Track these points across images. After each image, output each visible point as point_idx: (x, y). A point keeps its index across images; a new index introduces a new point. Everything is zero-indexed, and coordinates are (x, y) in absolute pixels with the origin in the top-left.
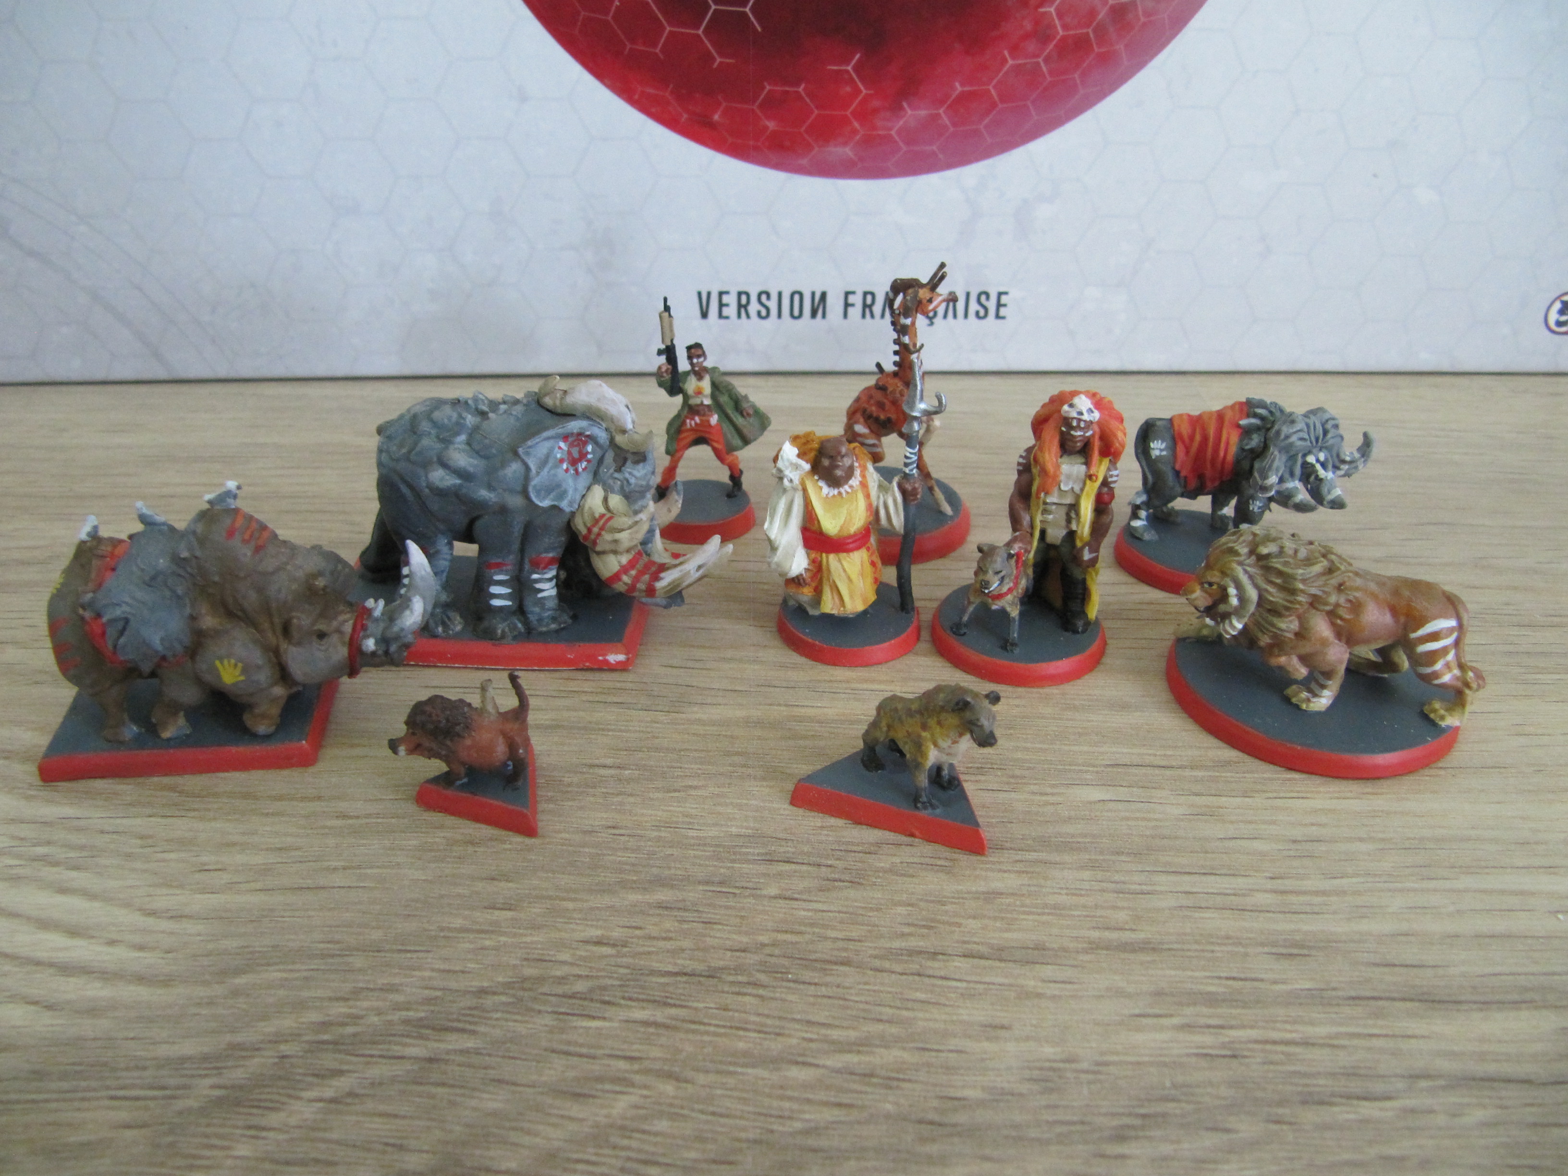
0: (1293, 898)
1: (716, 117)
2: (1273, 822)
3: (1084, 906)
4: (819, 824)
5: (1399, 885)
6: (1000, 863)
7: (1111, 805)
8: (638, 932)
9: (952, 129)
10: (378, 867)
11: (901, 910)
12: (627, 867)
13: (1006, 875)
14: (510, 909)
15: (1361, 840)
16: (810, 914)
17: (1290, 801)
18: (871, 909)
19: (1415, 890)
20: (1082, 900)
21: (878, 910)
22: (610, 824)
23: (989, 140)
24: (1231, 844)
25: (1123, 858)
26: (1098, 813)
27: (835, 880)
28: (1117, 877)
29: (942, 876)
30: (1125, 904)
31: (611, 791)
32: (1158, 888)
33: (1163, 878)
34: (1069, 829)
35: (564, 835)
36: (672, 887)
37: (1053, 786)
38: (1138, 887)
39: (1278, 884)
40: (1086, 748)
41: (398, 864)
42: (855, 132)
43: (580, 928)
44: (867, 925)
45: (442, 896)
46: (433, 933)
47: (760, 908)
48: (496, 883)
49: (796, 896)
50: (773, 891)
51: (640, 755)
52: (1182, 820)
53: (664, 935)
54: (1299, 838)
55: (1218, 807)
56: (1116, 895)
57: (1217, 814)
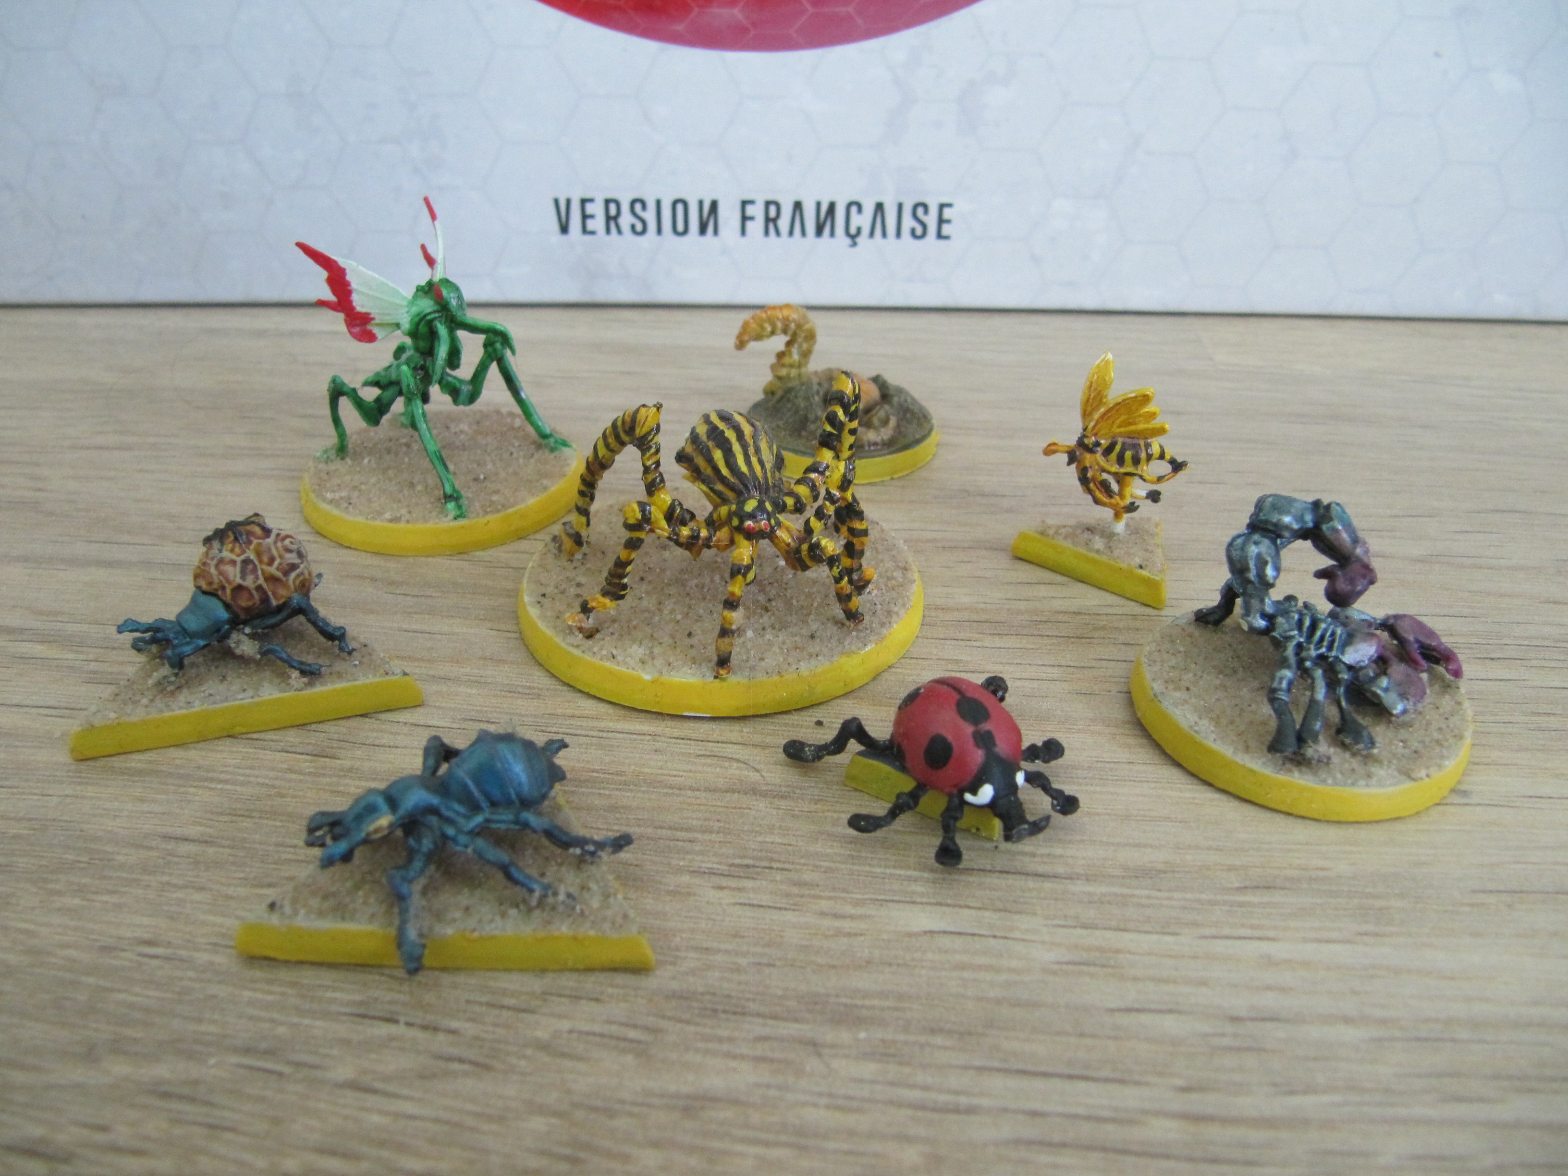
0: (1213, 1131)
2: (1203, 983)
3: (851, 1133)
5: (1402, 1112)
6: (730, 1040)
7: (945, 941)
8: (100, 1137)
11: (538, 1124)
12: (137, 1015)
13: (733, 1064)
15: (1347, 1020)
16: (386, 1121)
17: (1238, 943)
18: (490, 1118)
19: (1428, 1122)
20: (850, 1120)
21: (501, 1119)
22: (146, 936)
24: (1124, 1020)
25: (939, 1040)
26: (917, 955)
27: (450, 1059)
28: (921, 1077)
29: (629, 1059)
30: (922, 1132)
31: (175, 881)
32: (985, 1102)
33: (997, 1083)
34: (862, 981)
35: (72, 953)
36: (190, 1055)
37: (857, 903)
39: (1197, 1103)
44: (473, 1149)
47: (311, 1104)
49: (378, 1085)
50: (344, 1072)
51: (247, 823)
52: (1055, 973)
53: (137, 1145)
54: (1243, 1013)
55: (1118, 951)
56: (910, 1112)
57: (1112, 963)
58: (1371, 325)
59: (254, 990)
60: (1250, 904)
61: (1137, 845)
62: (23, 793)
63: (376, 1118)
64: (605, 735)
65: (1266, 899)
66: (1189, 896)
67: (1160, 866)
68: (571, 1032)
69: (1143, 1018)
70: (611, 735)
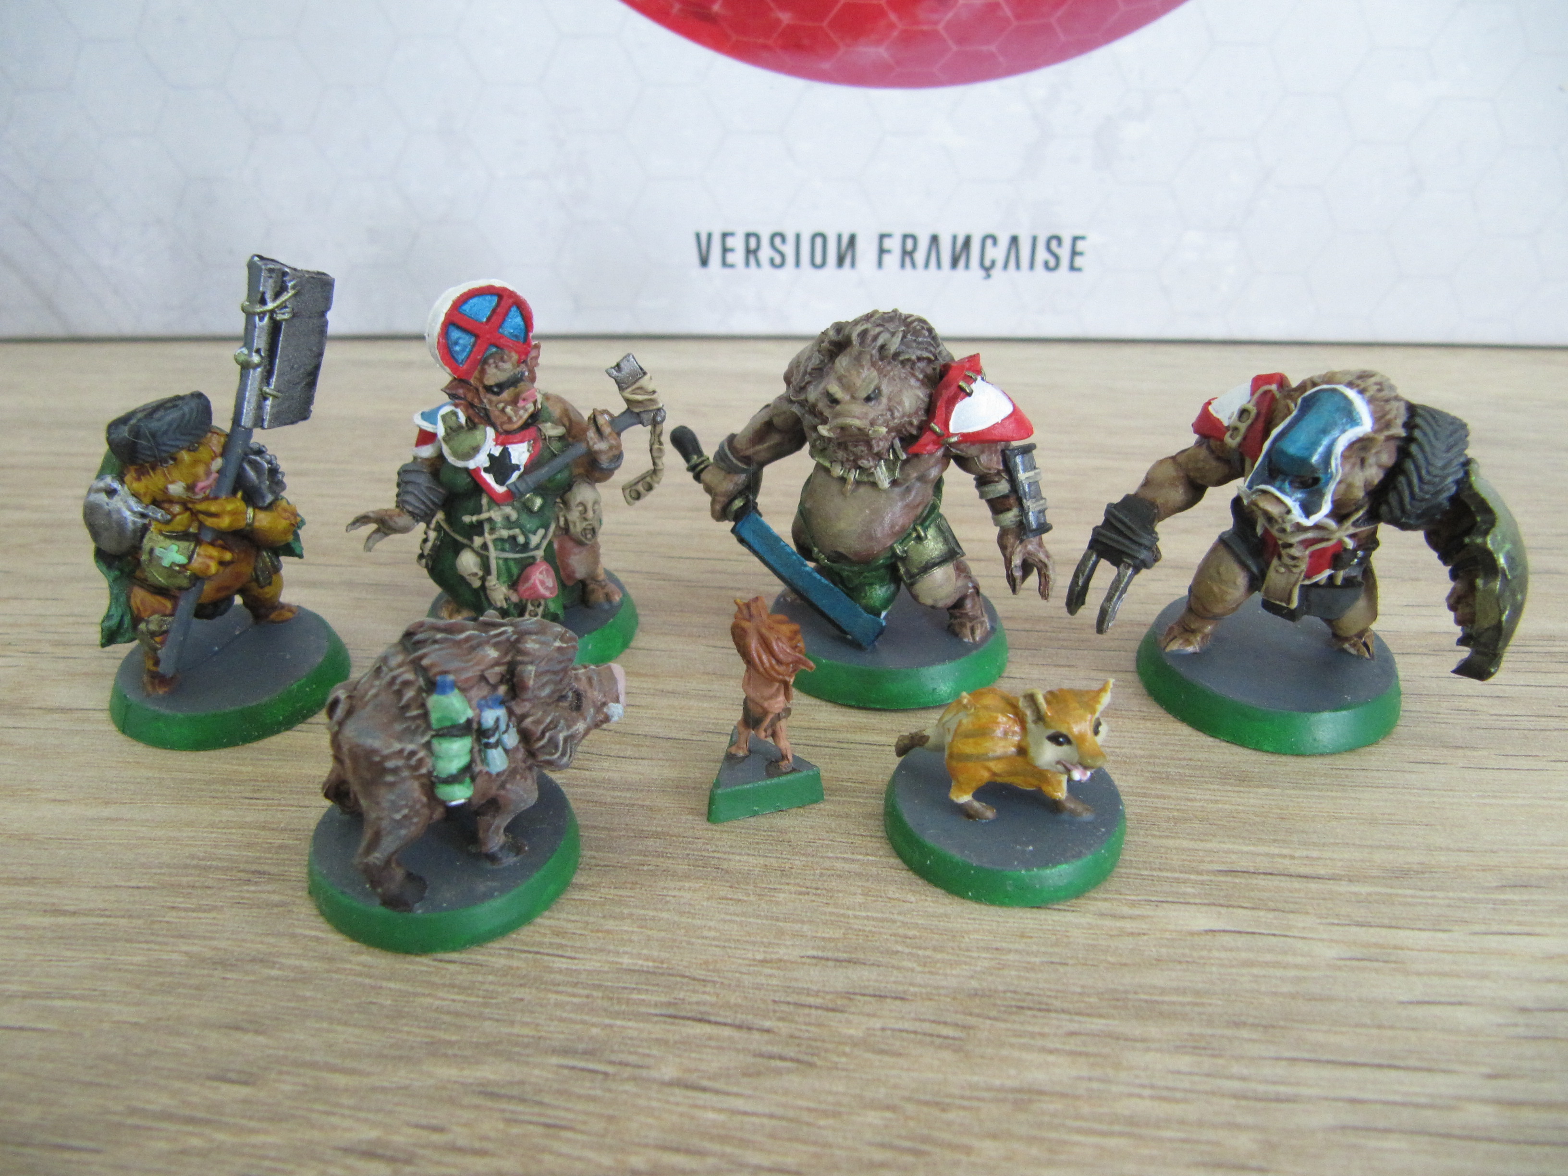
1: (716, 8)
2: (1484, 976)
3: (1182, 1122)
4: (759, 957)
6: (1043, 1035)
7: (1227, 939)
8: (436, 1137)
9: (1015, 23)
10: (74, 997)
11: (873, 1117)
12: (447, 1018)
13: (1051, 1058)
14: (245, 1083)
16: (722, 1117)
17: (1509, 938)
18: (825, 1114)
20: (1177, 1110)
21: (836, 1115)
23: (1062, 38)
24: (1419, 1012)
25: (1245, 1033)
26: (1204, 953)
27: (771, 1057)
28: (1236, 1069)
29: (947, 1055)
30: (1250, 1120)
32: (1304, 1091)
33: (1309, 1072)
34: (1158, 978)
36: (509, 1057)
37: (1133, 904)
38: (1272, 1088)
40: (1185, 844)
41: (104, 994)
42: (892, 26)
43: (348, 1123)
44: (815, 1143)
45: (151, 1053)
46: (116, 1118)
47: (642, 1102)
48: (238, 1035)
49: (705, 1083)
50: (669, 1072)
52: (1340, 968)
53: (477, 1145)
54: (1530, 1005)
55: (1396, 947)
56: (1234, 1102)
57: (1393, 958)
58: (1493, 353)
59: (557, 992)
60: (1512, 902)
61: (1390, 847)
62: (279, 805)
63: (711, 1115)
64: (845, 746)
65: (1526, 897)
66: (1451, 894)
67: (1415, 867)
68: (883, 1029)
69: (1437, 1010)
70: (851, 746)
